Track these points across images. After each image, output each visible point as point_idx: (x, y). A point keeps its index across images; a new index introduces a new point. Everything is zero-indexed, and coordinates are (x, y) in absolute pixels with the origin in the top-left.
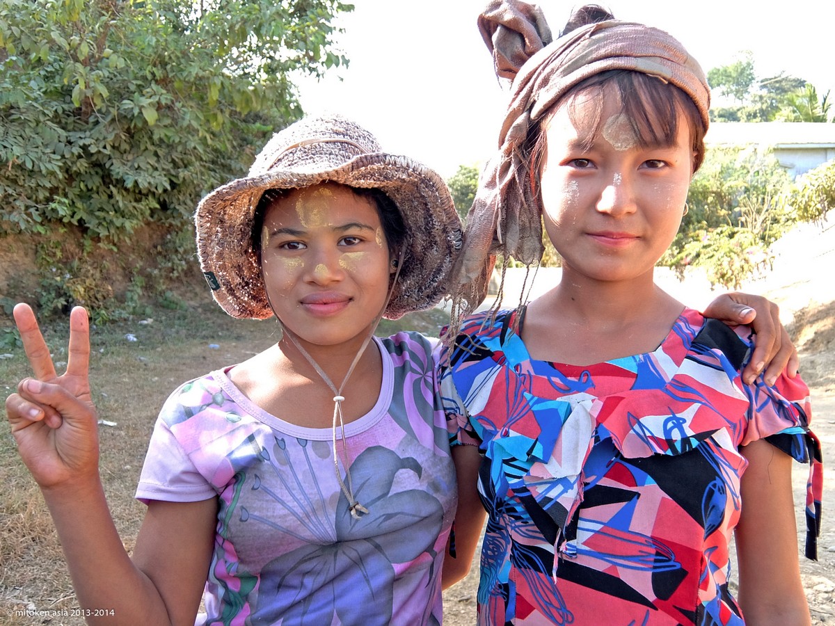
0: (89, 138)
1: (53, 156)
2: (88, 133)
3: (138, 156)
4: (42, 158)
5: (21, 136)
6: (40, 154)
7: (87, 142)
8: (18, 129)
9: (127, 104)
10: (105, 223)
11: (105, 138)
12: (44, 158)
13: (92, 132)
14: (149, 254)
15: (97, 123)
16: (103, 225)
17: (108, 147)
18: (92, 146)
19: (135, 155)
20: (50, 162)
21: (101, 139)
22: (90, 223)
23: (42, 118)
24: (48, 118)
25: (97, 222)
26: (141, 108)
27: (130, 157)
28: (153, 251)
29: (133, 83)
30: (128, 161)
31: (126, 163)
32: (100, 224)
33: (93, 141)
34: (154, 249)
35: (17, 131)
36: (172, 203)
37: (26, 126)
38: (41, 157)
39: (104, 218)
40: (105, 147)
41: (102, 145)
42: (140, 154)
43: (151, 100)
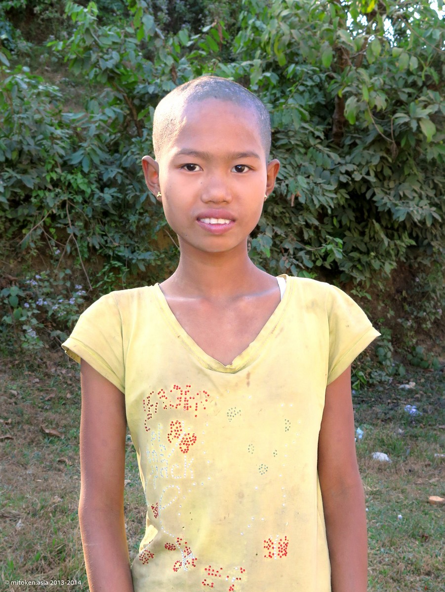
0: (350, 163)
1: (326, 187)
2: (348, 158)
3: (400, 184)
4: (315, 190)
5: (290, 164)
6: (312, 185)
7: (350, 167)
8: (286, 156)
9: (401, 117)
10: (359, 266)
11: (368, 163)
12: (317, 189)
13: (353, 156)
14: (393, 300)
15: (354, 145)
16: (357, 269)
17: (372, 173)
18: (356, 173)
19: (397, 182)
20: (324, 195)
21: (364, 163)
22: (343, 266)
23: (312, 142)
24: (319, 141)
25: (351, 264)
26: (419, 120)
27: (392, 185)
28: (398, 297)
29: (404, 92)
30: (390, 189)
31: (388, 192)
32: (354, 267)
33: (355, 167)
34: (399, 294)
35: (285, 159)
36: (426, 238)
37: (296, 152)
38: (313, 188)
39: (359, 260)
40: (368, 174)
41: (364, 171)
42: (402, 180)
43: (428, 110)
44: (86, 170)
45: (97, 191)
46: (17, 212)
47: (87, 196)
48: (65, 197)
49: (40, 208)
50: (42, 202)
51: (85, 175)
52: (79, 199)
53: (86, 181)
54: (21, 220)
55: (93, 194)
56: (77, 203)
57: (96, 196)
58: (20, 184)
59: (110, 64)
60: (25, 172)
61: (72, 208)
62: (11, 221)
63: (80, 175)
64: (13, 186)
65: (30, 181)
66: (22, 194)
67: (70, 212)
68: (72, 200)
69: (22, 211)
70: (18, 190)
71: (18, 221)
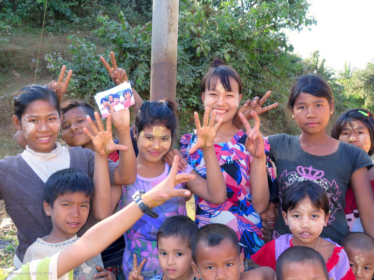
1: (190, 78)
2: (200, 67)
6: (185, 78)
7: (201, 70)
9: (217, 53)
12: (187, 79)
13: (202, 66)
15: (203, 62)
18: (203, 72)
20: (189, 81)
21: (206, 69)
23: (185, 63)
24: (187, 62)
26: (223, 54)
29: (219, 43)
33: (203, 70)
43: (227, 50)
44: (106, 74)
45: (110, 81)
46: (82, 89)
47: (106, 83)
48: (99, 84)
49: (90, 88)
50: (91, 85)
51: (105, 76)
52: (104, 84)
53: (106, 78)
54: (84, 92)
55: (108, 83)
56: (103, 86)
57: (109, 83)
58: (83, 80)
59: (114, 37)
60: (85, 75)
61: (101, 87)
62: (80, 92)
63: (104, 76)
64: (81, 80)
65: (87, 79)
66: (84, 83)
67: (100, 89)
68: (101, 85)
69: (84, 89)
70: (83, 82)
71: (82, 92)
